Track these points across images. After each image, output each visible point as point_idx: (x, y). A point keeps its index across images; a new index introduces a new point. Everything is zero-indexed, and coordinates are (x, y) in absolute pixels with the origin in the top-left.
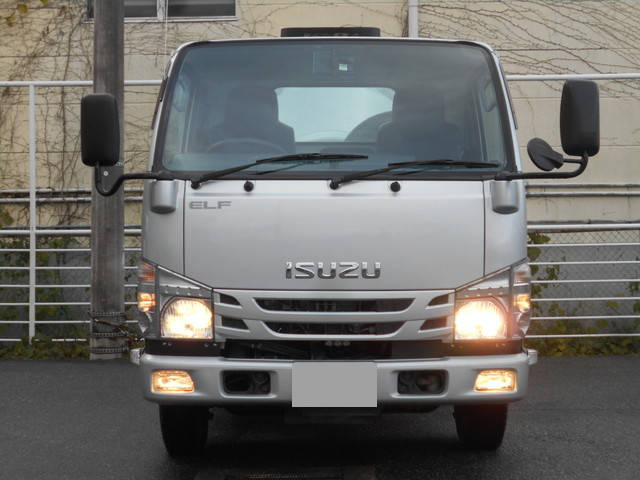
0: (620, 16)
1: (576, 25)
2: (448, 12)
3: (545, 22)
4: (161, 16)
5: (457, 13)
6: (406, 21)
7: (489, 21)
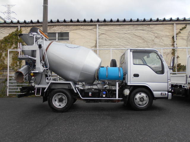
0: (130, 40)
1: (124, 42)
2: (103, 40)
3: (118, 41)
4: (57, 40)
5: (105, 40)
6: (96, 41)
7: (110, 41)
